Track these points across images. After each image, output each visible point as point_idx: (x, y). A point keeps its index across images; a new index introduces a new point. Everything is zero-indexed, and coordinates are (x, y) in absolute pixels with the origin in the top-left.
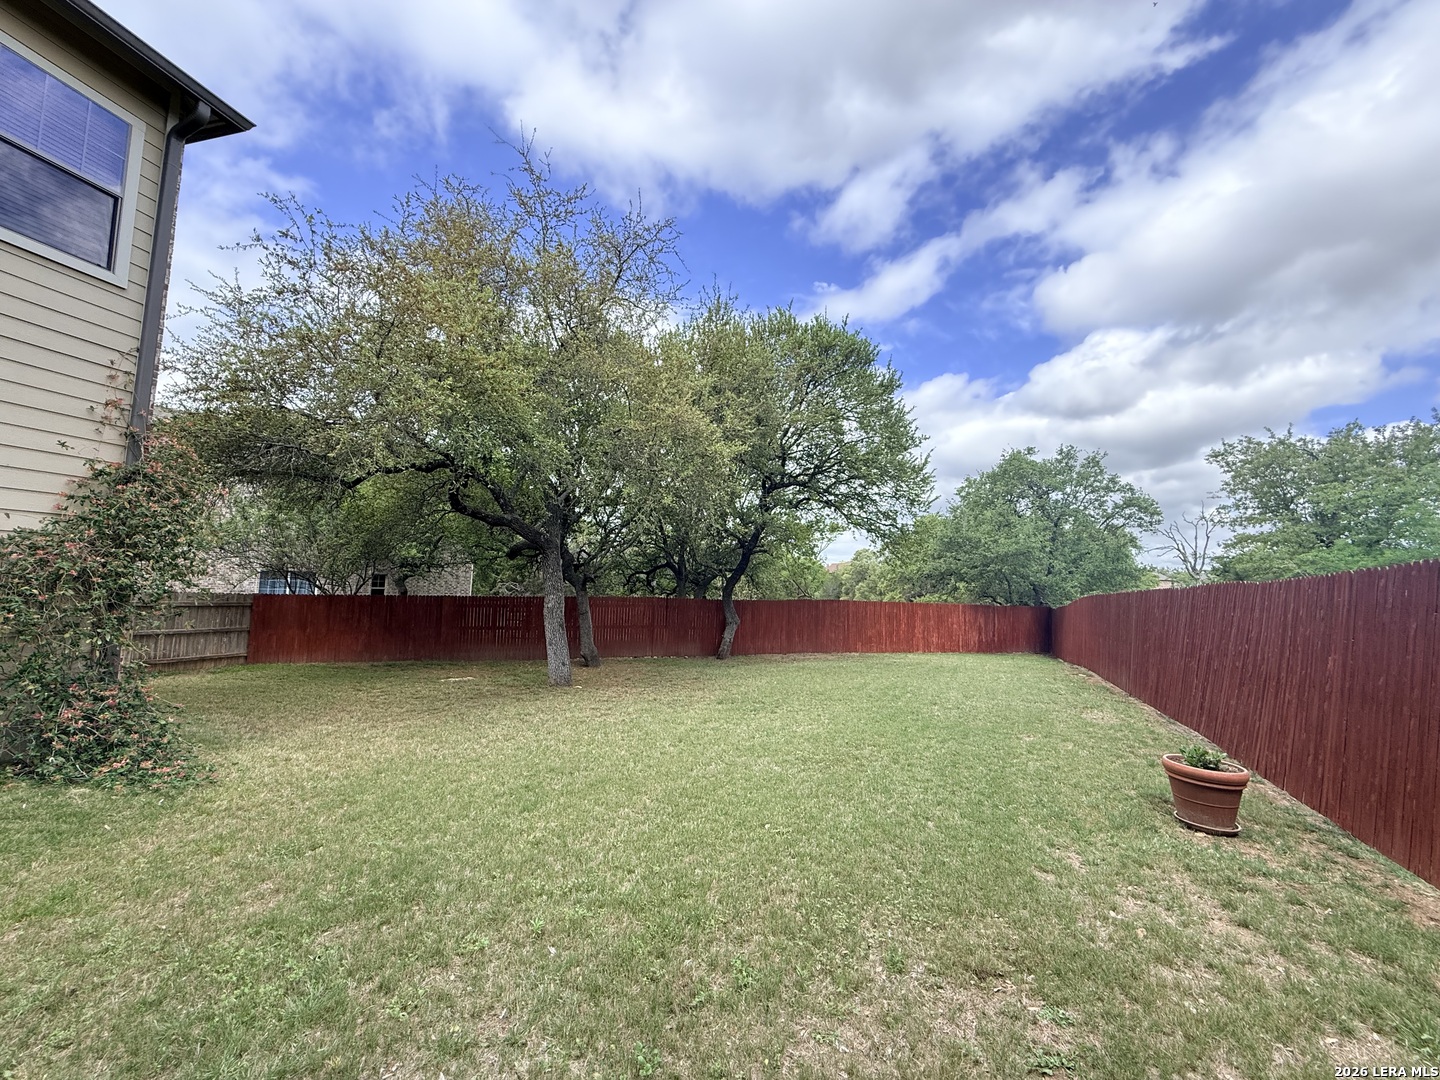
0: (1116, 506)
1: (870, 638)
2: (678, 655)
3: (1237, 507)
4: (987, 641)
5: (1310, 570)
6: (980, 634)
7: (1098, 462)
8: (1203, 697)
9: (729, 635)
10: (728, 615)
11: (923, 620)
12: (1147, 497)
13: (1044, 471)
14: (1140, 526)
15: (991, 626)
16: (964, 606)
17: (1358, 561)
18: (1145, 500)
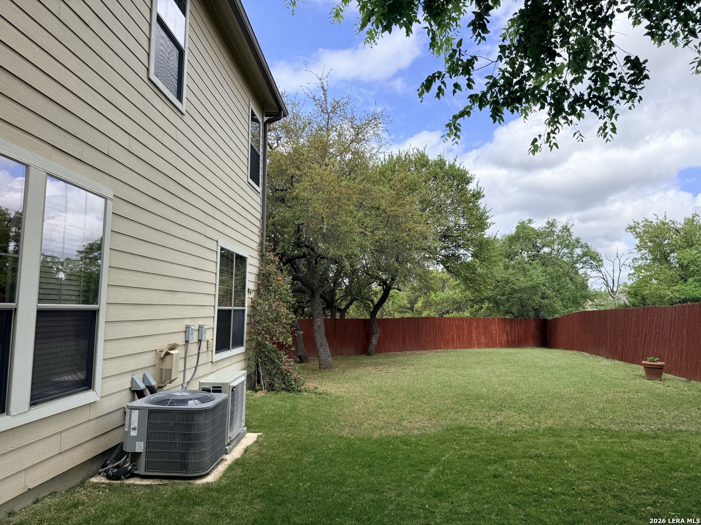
0: (578, 256)
1: (448, 340)
2: (342, 354)
3: (642, 259)
4: (511, 340)
5: (677, 295)
6: (508, 336)
7: (569, 229)
8: (643, 351)
9: (374, 341)
10: (374, 328)
11: (476, 328)
12: (595, 251)
13: (539, 234)
14: (591, 268)
15: (513, 331)
16: (498, 319)
17: (697, 290)
18: (594, 252)
